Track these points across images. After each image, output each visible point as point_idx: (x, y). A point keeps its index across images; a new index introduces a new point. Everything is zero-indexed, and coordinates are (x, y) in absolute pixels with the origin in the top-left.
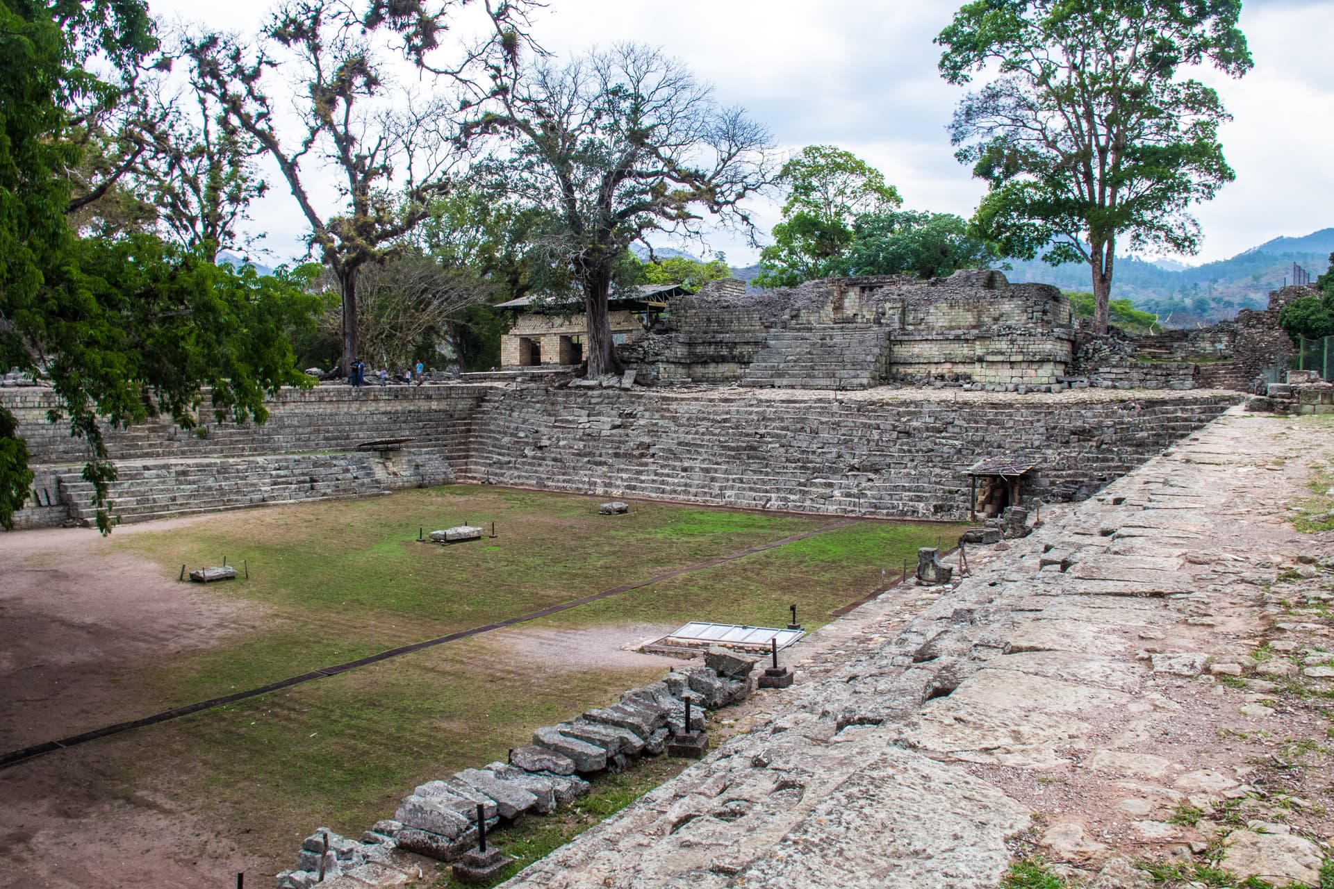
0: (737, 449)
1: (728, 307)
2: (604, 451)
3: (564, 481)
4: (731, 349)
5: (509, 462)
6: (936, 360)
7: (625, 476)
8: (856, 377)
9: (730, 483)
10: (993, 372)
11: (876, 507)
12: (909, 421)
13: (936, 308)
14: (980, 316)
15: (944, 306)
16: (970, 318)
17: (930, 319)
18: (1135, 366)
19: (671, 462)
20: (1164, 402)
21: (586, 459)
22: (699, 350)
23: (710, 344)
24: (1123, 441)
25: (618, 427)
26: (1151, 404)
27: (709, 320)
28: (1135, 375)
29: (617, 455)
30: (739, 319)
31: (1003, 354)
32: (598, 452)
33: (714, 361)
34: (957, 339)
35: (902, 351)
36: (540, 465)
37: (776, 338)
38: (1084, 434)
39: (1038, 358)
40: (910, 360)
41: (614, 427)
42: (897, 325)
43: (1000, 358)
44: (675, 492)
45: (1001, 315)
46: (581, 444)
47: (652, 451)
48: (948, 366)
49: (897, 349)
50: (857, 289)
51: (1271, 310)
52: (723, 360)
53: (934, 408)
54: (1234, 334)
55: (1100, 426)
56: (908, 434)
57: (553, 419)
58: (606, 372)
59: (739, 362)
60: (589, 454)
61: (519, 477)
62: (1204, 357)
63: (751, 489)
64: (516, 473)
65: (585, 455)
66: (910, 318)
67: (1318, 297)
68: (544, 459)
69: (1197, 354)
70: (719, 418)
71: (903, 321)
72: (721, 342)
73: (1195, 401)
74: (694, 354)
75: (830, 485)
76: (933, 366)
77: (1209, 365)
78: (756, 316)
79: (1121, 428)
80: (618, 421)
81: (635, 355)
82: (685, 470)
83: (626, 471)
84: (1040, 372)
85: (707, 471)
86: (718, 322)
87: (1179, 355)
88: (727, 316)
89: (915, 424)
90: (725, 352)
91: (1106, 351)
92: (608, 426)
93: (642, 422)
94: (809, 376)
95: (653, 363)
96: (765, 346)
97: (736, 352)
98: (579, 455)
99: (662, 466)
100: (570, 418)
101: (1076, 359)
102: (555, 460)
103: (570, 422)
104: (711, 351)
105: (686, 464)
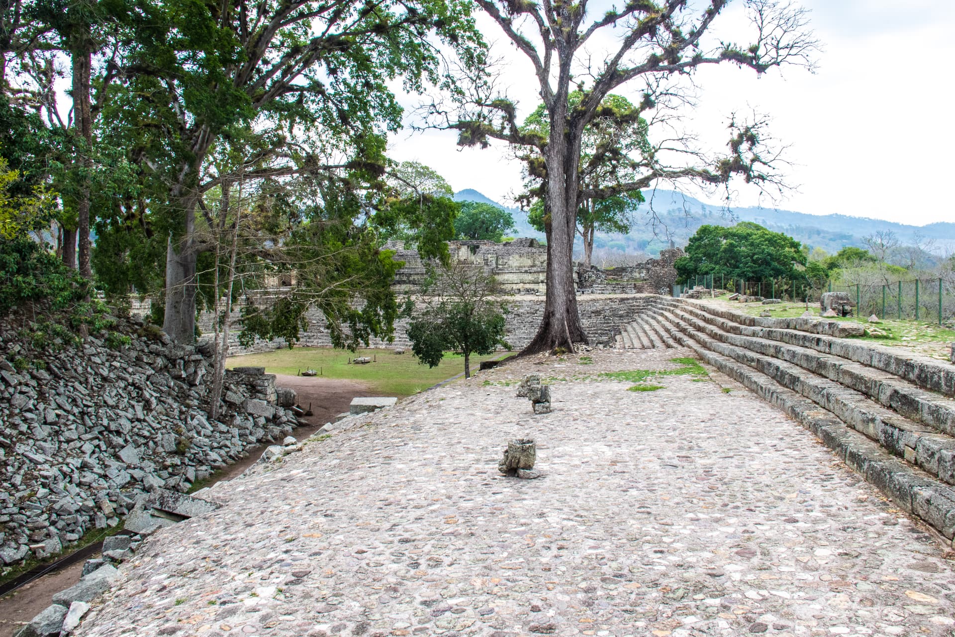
4: (408, 278)
5: (313, 335)
13: (512, 258)
15: (517, 257)
16: (529, 262)
17: (510, 262)
18: (608, 284)
20: (628, 299)
24: (614, 315)
26: (622, 300)
28: (609, 287)
34: (526, 272)
35: (499, 278)
38: (597, 313)
40: (503, 282)
42: (494, 265)
49: (496, 277)
50: (466, 247)
51: (663, 260)
52: (404, 282)
53: (528, 303)
54: (648, 270)
55: (603, 310)
56: (518, 315)
59: (413, 283)
62: (636, 280)
66: (500, 262)
67: (687, 255)
69: (633, 279)
71: (497, 264)
73: (640, 298)
77: (639, 283)
79: (613, 310)
87: (625, 279)
89: (521, 311)
90: (405, 278)
91: (594, 277)
97: (411, 278)
101: (581, 281)
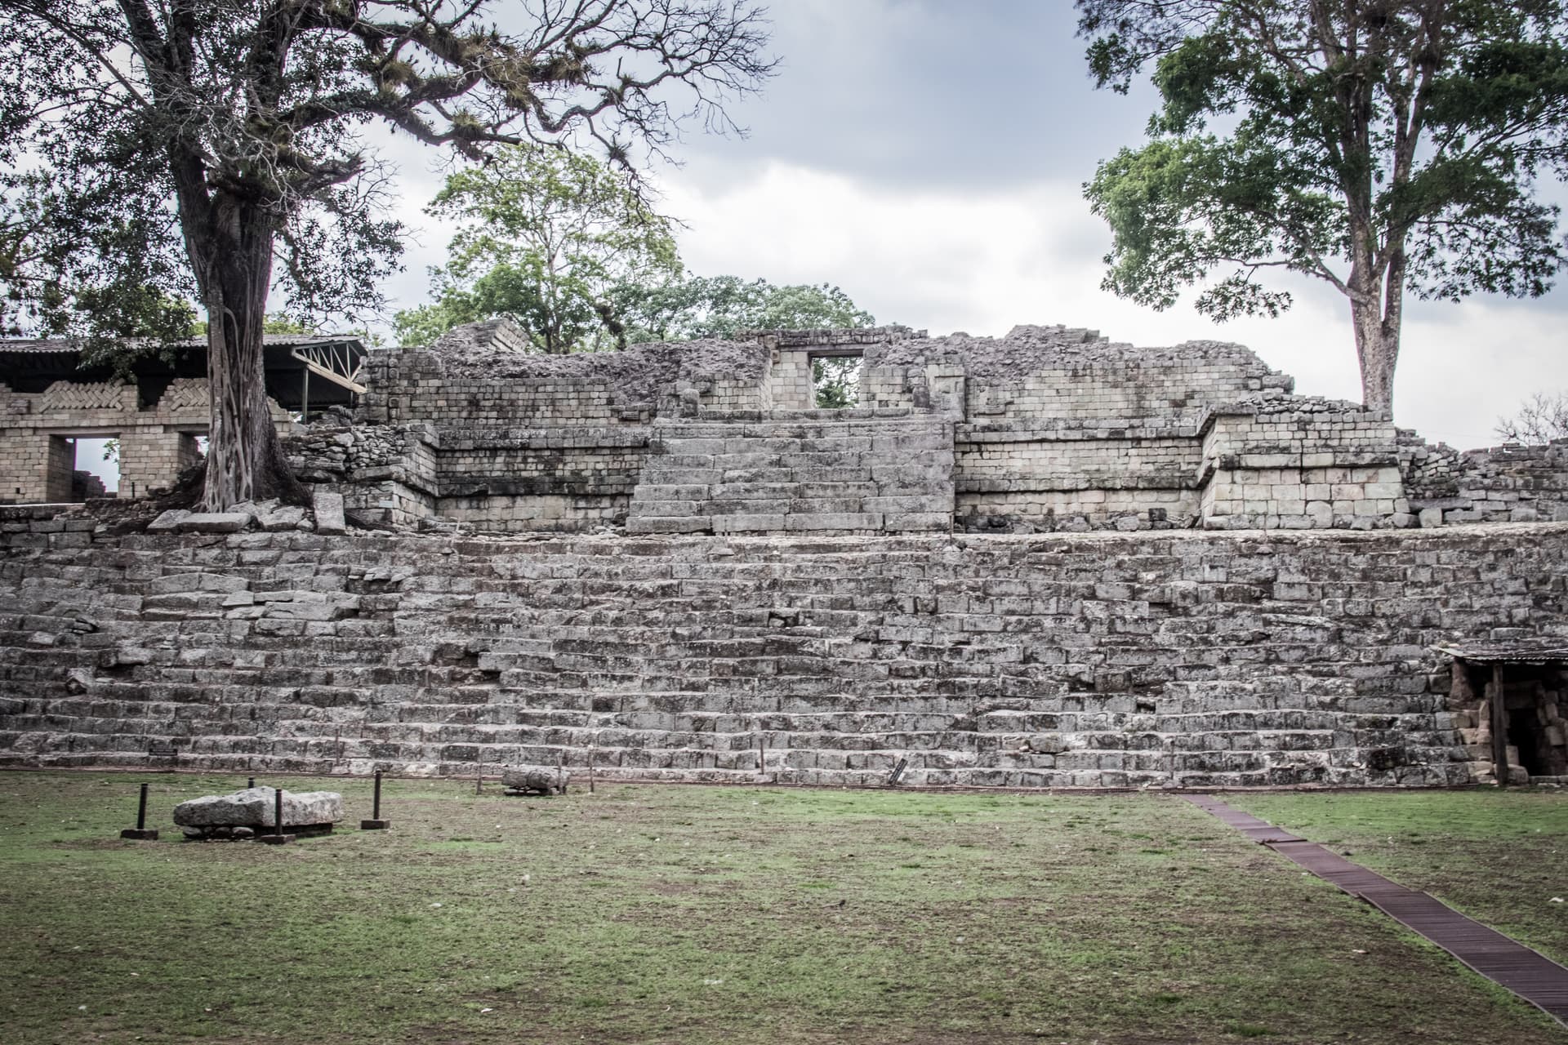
0: (741, 651)
1: (523, 374)
2: (335, 669)
3: (235, 746)
4: (550, 464)
5: (25, 707)
6: (1066, 485)
7: (428, 727)
8: (921, 508)
9: (756, 730)
10: (1262, 493)
11: (1202, 766)
12: (1162, 578)
13: (1041, 379)
14: (1141, 398)
15: (1055, 377)
17: (1027, 403)
19: (550, 689)
21: (287, 691)
22: (464, 465)
23: (494, 451)
25: (354, 613)
27: (474, 404)
29: (383, 677)
30: (553, 402)
31: (1285, 450)
32: (320, 673)
33: (505, 493)
35: (983, 467)
36: (134, 711)
37: (679, 433)
39: (1367, 458)
40: (1005, 485)
41: (342, 615)
42: (956, 414)
43: (1280, 460)
44: (604, 758)
45: (1190, 396)
46: (258, 657)
47: (484, 664)
48: (1097, 496)
49: (969, 461)
50: (801, 357)
52: (531, 489)
57: (137, 599)
58: (258, 496)
59: (574, 495)
60: (293, 677)
61: (72, 744)
63: (826, 742)
64: (56, 736)
65: (278, 681)
66: (980, 401)
68: (143, 695)
70: (647, 585)
71: (964, 408)
72: (525, 447)
74: (453, 477)
75: (1049, 722)
76: (1059, 497)
78: (599, 395)
80: (351, 601)
81: (322, 461)
82: (602, 705)
83: (427, 714)
84: (1373, 490)
85: (673, 705)
86: (500, 409)
88: (522, 395)
90: (533, 470)
92: (328, 611)
93: (423, 600)
94: (795, 509)
95: (376, 481)
96: (660, 450)
97: (564, 471)
98: (258, 680)
99: (530, 700)
100: (194, 597)
102: (178, 696)
103: (195, 606)
104: (497, 467)
105: (601, 693)
